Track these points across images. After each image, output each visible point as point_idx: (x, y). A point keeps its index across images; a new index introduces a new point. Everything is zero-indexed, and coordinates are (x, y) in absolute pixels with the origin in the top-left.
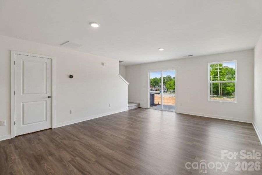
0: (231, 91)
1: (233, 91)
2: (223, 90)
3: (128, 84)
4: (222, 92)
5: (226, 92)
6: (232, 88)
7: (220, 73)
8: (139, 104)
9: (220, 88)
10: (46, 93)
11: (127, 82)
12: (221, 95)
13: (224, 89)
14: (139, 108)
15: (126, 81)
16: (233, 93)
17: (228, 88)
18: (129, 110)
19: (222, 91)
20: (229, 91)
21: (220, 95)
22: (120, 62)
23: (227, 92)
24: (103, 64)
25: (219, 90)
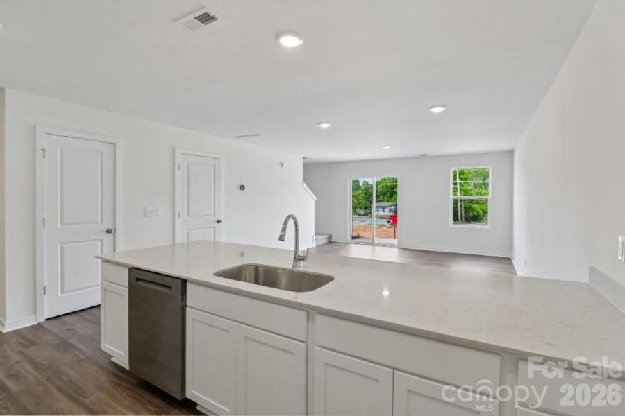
0: (481, 212)
1: (485, 212)
2: (465, 212)
3: (315, 198)
4: (463, 215)
5: (471, 214)
6: (483, 207)
7: (460, 175)
8: (330, 237)
9: (461, 206)
10: (214, 216)
11: (313, 196)
12: (462, 220)
13: (467, 209)
14: (330, 242)
15: (312, 194)
16: (484, 216)
17: (475, 206)
18: (317, 246)
19: (463, 212)
20: (477, 212)
21: (460, 221)
22: (304, 158)
23: (474, 214)
24: (282, 165)
25: (458, 211)
